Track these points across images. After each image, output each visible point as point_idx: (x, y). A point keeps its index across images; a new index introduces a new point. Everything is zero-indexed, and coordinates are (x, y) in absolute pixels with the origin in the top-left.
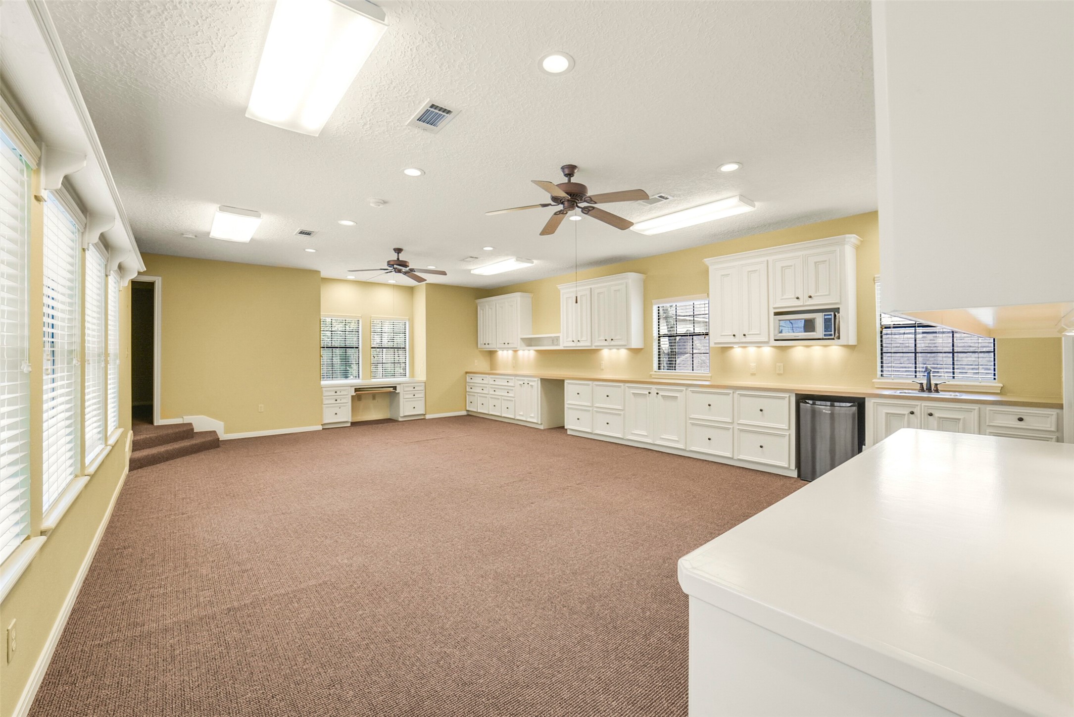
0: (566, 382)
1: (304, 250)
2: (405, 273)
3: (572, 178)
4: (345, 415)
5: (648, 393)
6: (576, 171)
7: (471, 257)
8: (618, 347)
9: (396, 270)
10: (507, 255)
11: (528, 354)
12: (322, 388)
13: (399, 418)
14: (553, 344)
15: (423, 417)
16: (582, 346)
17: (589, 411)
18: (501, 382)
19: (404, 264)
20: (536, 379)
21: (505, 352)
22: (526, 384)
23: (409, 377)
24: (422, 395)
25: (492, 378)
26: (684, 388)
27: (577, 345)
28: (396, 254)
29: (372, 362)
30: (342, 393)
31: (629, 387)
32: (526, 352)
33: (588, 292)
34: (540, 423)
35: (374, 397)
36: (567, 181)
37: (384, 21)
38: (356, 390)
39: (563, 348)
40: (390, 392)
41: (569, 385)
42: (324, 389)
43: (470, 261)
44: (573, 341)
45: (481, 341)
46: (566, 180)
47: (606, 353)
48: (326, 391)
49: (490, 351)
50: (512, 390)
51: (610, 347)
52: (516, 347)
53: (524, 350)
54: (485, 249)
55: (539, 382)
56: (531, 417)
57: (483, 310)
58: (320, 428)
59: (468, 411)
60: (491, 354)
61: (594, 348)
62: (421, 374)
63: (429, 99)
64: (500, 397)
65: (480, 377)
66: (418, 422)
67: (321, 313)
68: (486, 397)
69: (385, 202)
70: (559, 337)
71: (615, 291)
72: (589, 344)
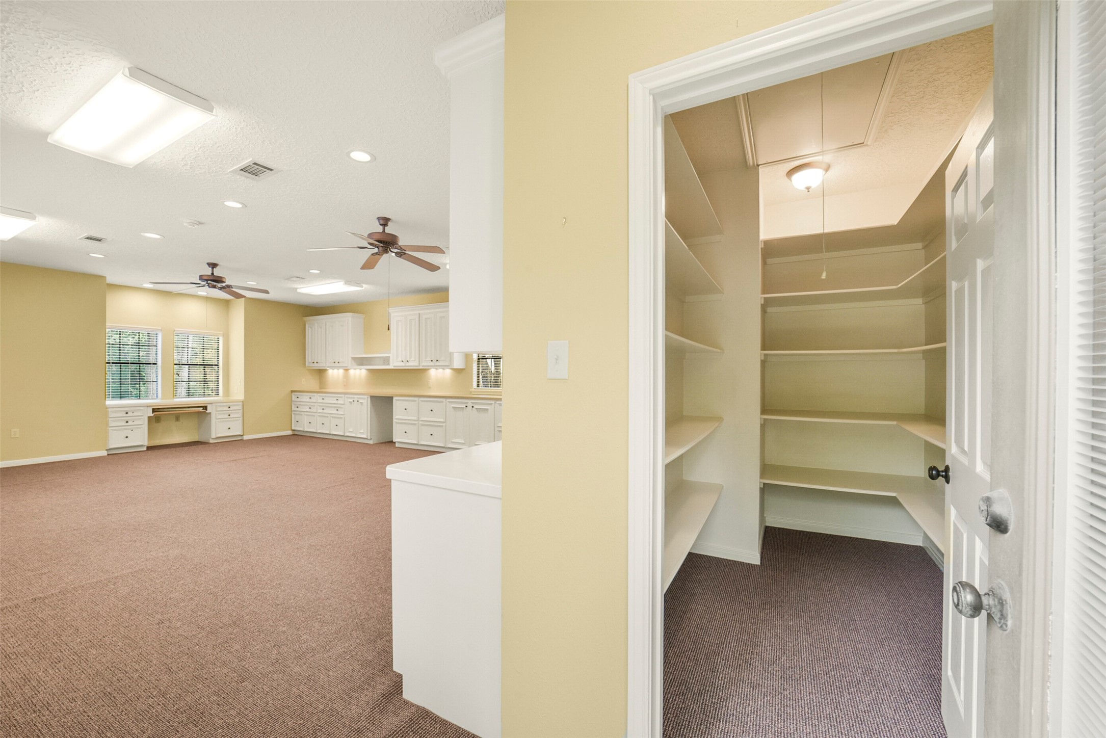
0: (394, 398)
1: (88, 254)
2: (221, 288)
3: (386, 228)
4: (140, 438)
5: (465, 407)
6: (389, 223)
7: (297, 277)
8: (444, 367)
9: (210, 285)
10: (335, 278)
11: (359, 373)
12: (107, 408)
13: (211, 439)
14: (384, 364)
15: (240, 439)
16: (411, 366)
17: (415, 424)
18: (330, 400)
19: (219, 279)
20: (366, 397)
21: (336, 371)
22: (356, 401)
23: (223, 396)
24: (240, 415)
25: (320, 396)
26: (493, 402)
27: (407, 365)
28: (210, 268)
29: (175, 380)
30: (135, 414)
31: (450, 402)
32: (358, 371)
33: (417, 317)
34: (369, 438)
35: (177, 418)
36: (381, 231)
37: (212, 112)
38: (154, 410)
39: (393, 368)
40: (199, 413)
41: (398, 402)
42: (110, 410)
43: (296, 281)
44: (402, 361)
45: (309, 359)
46: (380, 229)
47: (433, 373)
48: (113, 412)
49: (320, 370)
50: (342, 408)
51: (436, 367)
52: (347, 365)
53: (355, 369)
54: (311, 271)
55: (369, 399)
56: (361, 433)
57: (311, 328)
58: (105, 453)
59: (294, 430)
60: (321, 372)
61: (421, 368)
62: (238, 391)
63: (251, 159)
64: (328, 415)
65: (307, 395)
66: (233, 443)
67: (107, 324)
68: (314, 416)
69: (200, 223)
70: (389, 357)
71: (440, 317)
72: (417, 364)
